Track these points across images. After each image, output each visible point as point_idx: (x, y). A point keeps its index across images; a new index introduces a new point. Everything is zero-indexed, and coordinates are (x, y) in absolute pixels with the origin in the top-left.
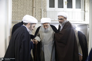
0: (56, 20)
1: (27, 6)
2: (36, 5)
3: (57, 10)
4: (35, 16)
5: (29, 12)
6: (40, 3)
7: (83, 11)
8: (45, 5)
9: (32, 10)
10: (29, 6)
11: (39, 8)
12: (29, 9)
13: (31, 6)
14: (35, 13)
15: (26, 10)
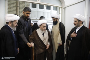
0: (37, 19)
1: (10, 4)
2: (20, 4)
3: (38, 11)
4: (19, 14)
5: (13, 10)
6: (24, 3)
7: (58, 13)
8: (29, 5)
9: (16, 9)
10: (13, 4)
11: (22, 7)
12: (13, 7)
13: (14, 4)
14: (19, 12)
15: (10, 8)
